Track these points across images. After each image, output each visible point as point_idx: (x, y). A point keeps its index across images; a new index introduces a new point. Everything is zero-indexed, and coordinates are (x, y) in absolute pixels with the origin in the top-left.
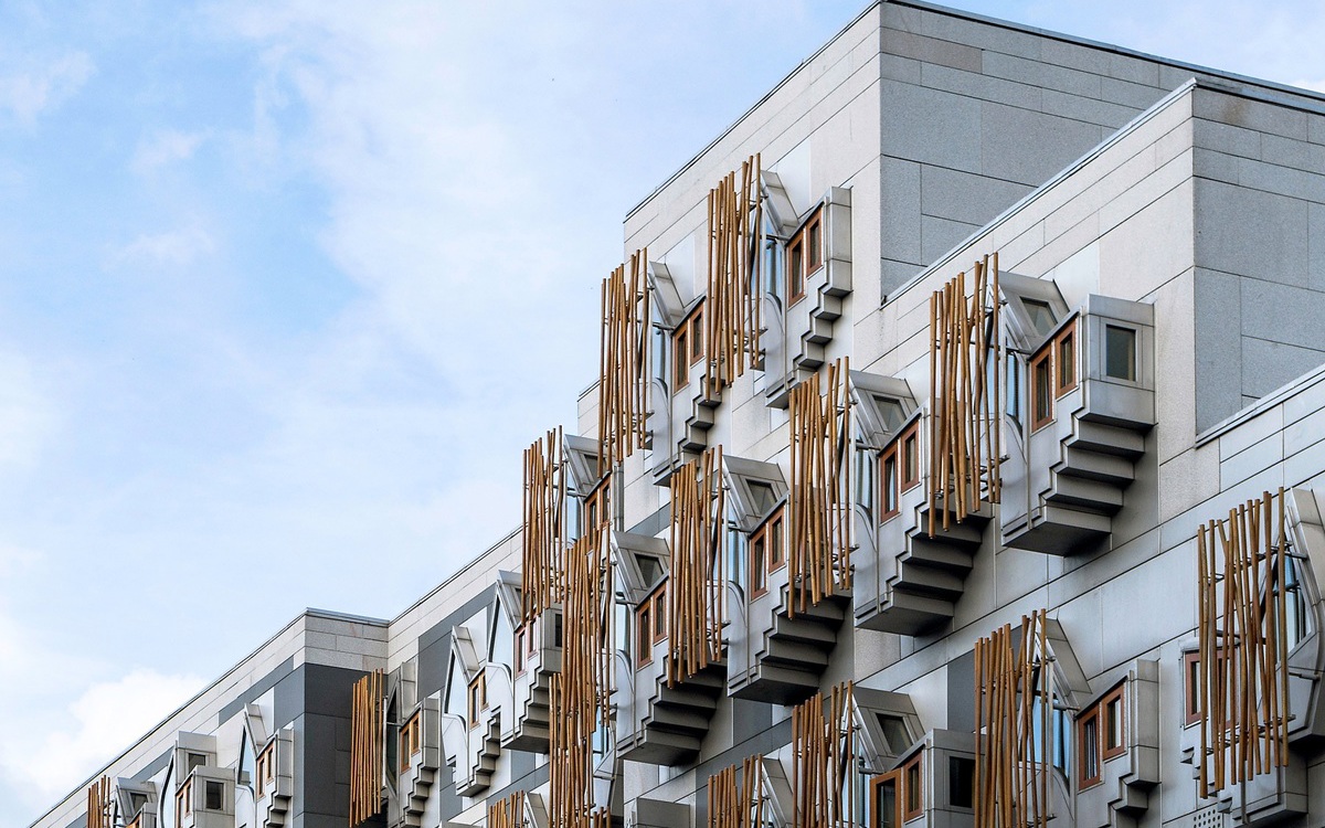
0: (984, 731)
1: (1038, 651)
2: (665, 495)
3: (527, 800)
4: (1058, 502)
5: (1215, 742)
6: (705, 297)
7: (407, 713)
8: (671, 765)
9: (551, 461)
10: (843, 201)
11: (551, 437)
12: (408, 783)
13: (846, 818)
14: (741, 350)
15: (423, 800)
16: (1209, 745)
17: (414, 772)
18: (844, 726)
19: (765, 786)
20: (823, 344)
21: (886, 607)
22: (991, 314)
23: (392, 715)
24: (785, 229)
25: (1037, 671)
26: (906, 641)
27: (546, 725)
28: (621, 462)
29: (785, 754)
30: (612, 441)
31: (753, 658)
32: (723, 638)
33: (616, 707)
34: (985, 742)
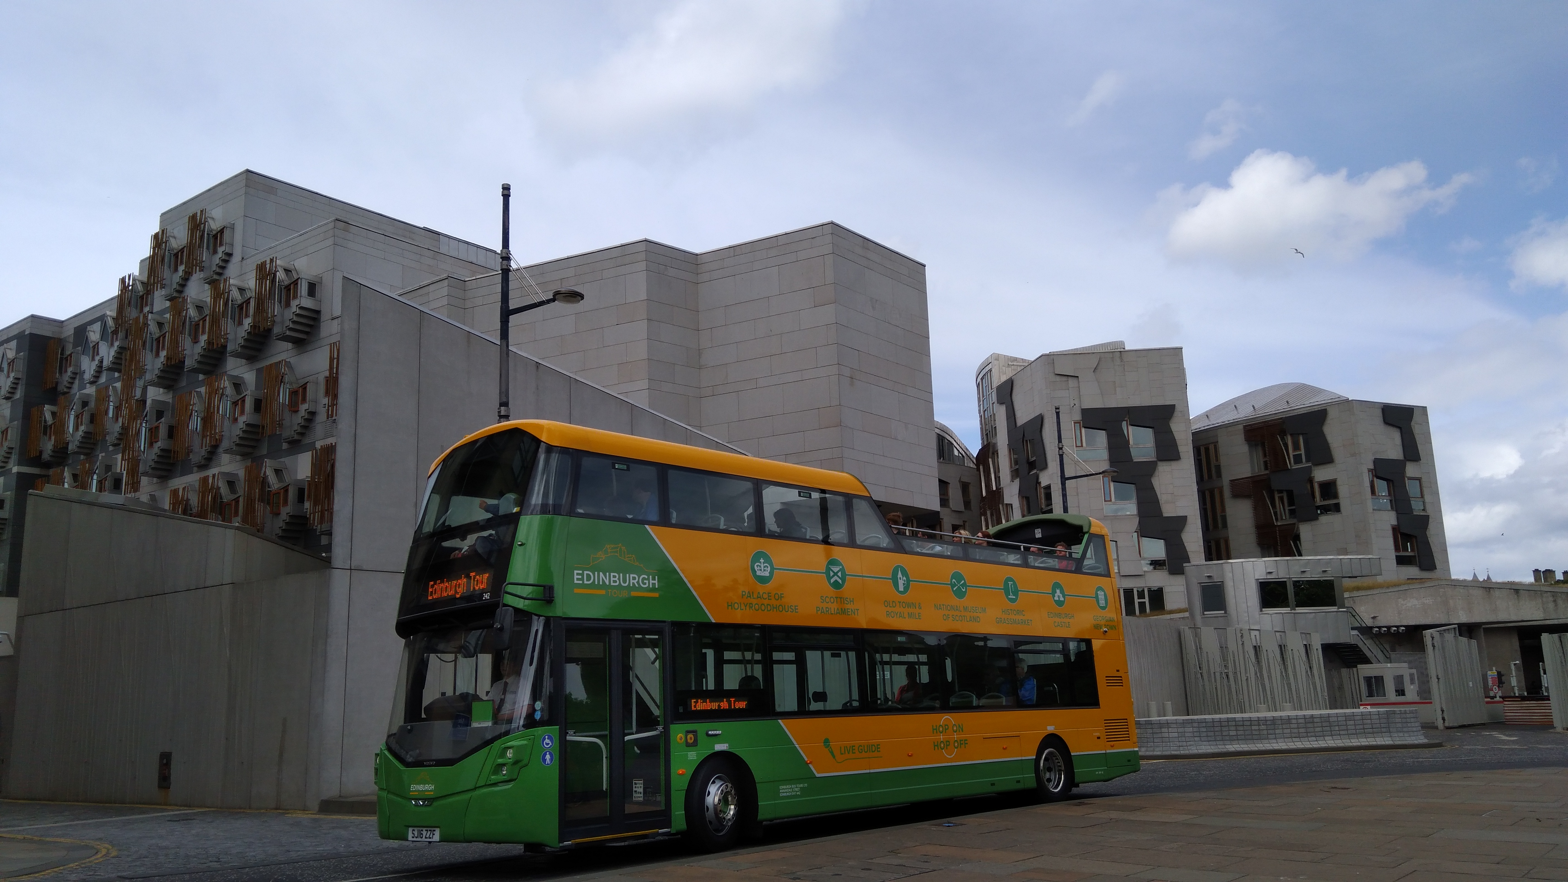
0: (265, 391)
1: (283, 370)
2: (168, 304)
3: (111, 387)
4: (291, 329)
5: (331, 403)
6: (185, 246)
7: (68, 353)
8: (164, 388)
9: (129, 284)
10: (232, 227)
11: (129, 276)
12: (66, 377)
13: (221, 413)
14: (196, 266)
15: (72, 383)
16: (330, 405)
17: (69, 373)
18: (222, 387)
19: (195, 400)
20: (223, 268)
21: (237, 352)
22: (274, 273)
23: (62, 354)
24: (213, 231)
25: (282, 377)
26: (244, 361)
27: (121, 364)
28: (153, 293)
29: (203, 390)
30: (151, 285)
31: (194, 360)
32: (184, 353)
33: (147, 369)
34: (265, 394)
